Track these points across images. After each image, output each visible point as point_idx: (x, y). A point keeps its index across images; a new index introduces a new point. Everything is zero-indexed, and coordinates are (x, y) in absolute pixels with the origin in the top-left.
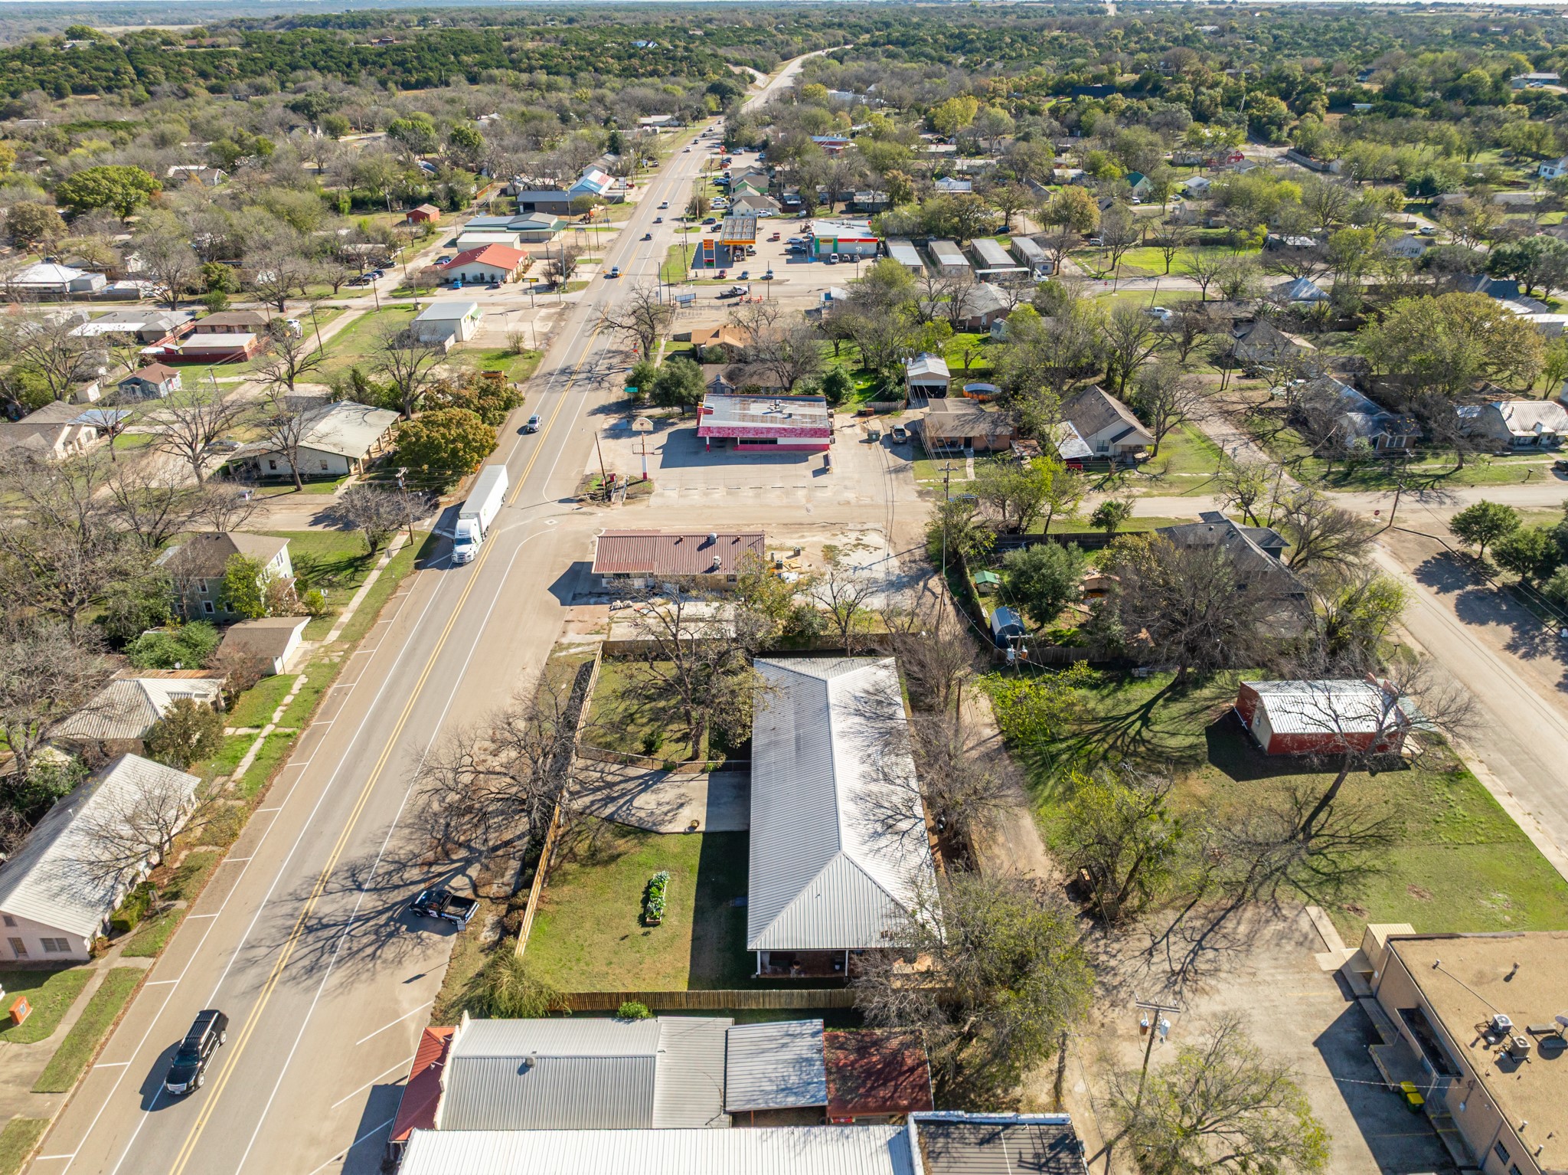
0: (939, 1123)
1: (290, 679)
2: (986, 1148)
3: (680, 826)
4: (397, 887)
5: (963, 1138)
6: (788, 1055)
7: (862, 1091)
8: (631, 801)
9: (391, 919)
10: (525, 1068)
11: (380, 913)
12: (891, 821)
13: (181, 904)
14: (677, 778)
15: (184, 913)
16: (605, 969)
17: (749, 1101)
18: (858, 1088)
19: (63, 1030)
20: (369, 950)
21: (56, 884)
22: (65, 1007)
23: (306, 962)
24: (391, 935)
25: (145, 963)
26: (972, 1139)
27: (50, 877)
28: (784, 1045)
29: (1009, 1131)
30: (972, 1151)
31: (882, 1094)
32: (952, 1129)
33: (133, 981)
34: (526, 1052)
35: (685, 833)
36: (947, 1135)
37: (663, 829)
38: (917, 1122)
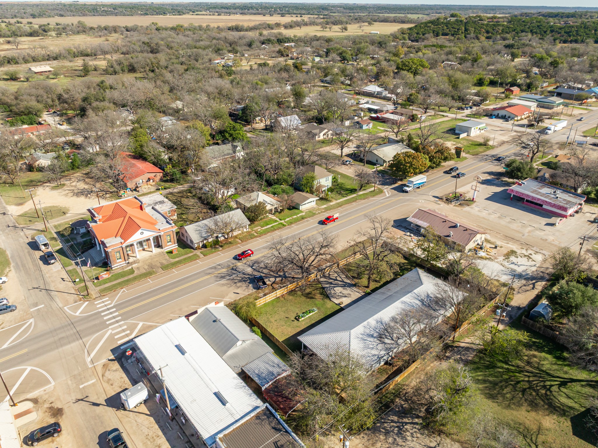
0: (271, 413)
1: (302, 212)
2: (273, 430)
3: (337, 301)
4: (259, 272)
5: (271, 422)
6: (271, 369)
7: (276, 394)
8: (335, 287)
9: (249, 278)
10: (214, 321)
11: (249, 275)
12: (384, 336)
13: (221, 249)
14: (355, 289)
15: (219, 251)
16: (273, 321)
17: (248, 370)
18: (276, 392)
19: (177, 259)
20: (236, 281)
21: (199, 228)
22: (182, 255)
23: (223, 275)
24: (244, 281)
25: (202, 256)
26: (273, 425)
27: (199, 226)
28: (274, 366)
29: (285, 434)
30: (268, 427)
31: (279, 399)
32: (272, 418)
33: (197, 257)
34: (219, 317)
35: (336, 304)
36: (268, 417)
37: (332, 299)
38: (266, 407)
